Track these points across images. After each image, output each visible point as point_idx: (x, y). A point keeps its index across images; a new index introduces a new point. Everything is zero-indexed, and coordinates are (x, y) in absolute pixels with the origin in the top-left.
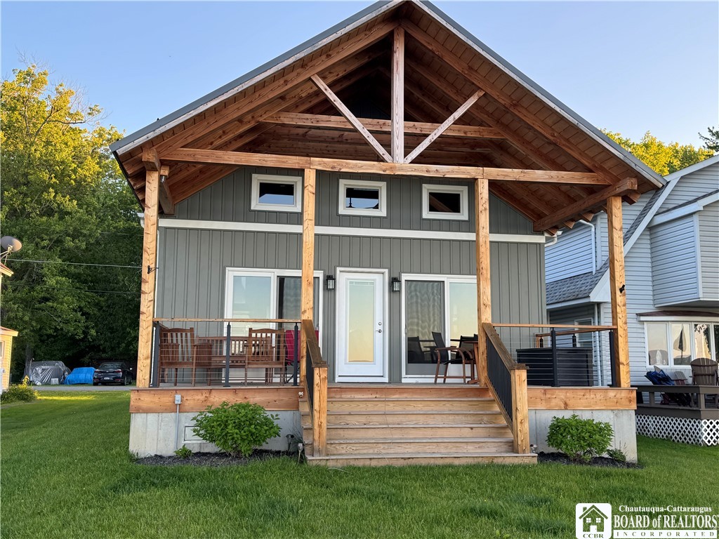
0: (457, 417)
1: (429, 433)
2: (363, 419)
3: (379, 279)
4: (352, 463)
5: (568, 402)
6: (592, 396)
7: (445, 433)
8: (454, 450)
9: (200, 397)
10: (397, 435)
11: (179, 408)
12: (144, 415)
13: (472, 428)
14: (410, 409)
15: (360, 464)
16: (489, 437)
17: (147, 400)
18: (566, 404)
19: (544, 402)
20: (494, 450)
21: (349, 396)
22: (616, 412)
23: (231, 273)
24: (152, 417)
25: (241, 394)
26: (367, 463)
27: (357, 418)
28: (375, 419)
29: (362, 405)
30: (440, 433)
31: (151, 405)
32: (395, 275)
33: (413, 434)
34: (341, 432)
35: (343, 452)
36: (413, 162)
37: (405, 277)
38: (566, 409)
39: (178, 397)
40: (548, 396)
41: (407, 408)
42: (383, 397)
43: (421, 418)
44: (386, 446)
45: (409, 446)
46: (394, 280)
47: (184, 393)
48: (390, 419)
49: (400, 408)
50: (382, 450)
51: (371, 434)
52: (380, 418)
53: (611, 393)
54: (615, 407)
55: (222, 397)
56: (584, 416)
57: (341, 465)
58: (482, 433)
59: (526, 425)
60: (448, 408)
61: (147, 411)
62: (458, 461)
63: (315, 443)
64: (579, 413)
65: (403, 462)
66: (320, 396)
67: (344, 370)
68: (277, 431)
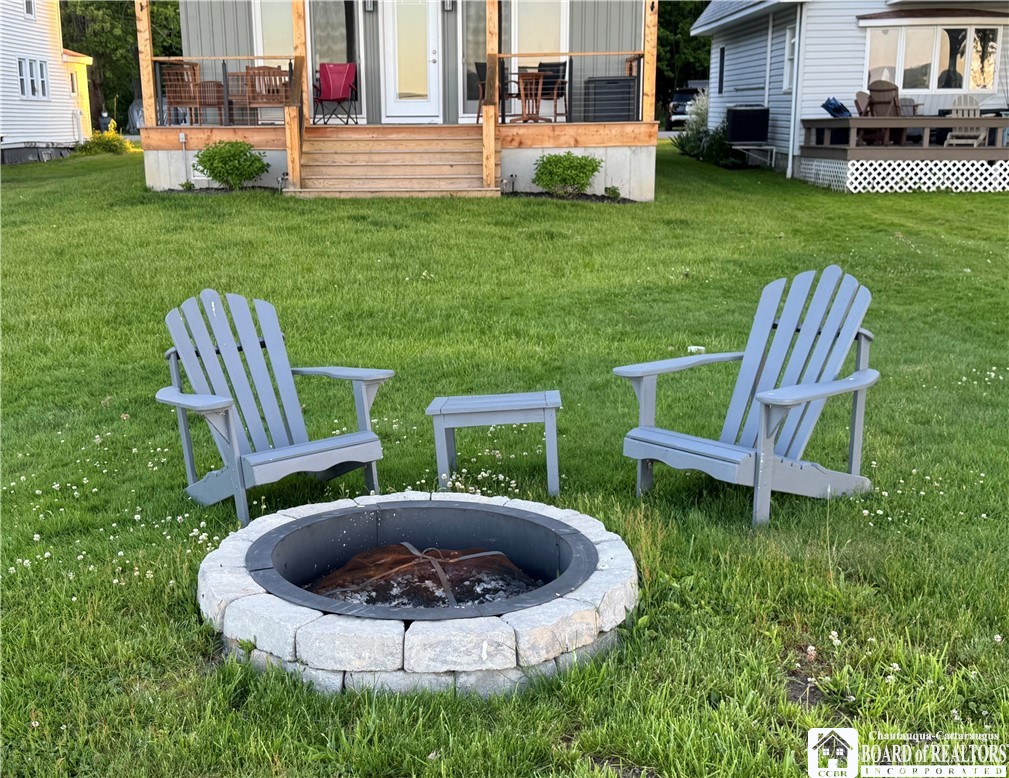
0: (443, 156)
1: (410, 170)
2: (349, 158)
4: (323, 195)
5: (579, 139)
6: (607, 131)
7: (425, 170)
8: (426, 185)
9: (203, 136)
10: (376, 173)
11: (186, 146)
12: (155, 152)
13: (452, 166)
14: (402, 148)
15: (328, 196)
16: (469, 174)
17: (156, 137)
18: (576, 141)
19: (551, 141)
20: (466, 185)
21: (345, 136)
22: (633, 148)
24: (162, 154)
25: (240, 133)
26: (337, 195)
27: (343, 156)
28: (362, 157)
29: (354, 145)
30: (418, 170)
31: (160, 143)
33: (392, 172)
34: (324, 169)
35: (321, 186)
38: (576, 146)
39: (182, 135)
40: (557, 133)
41: (399, 147)
42: (381, 137)
43: (408, 157)
44: (361, 182)
45: (382, 181)
47: (188, 133)
48: (376, 158)
49: (390, 148)
50: (357, 185)
51: (352, 171)
52: (366, 157)
53: (629, 128)
54: (633, 143)
55: (224, 136)
56: (597, 154)
57: (312, 196)
58: (462, 169)
59: (492, 161)
60: (440, 146)
61: (157, 149)
62: (421, 195)
63: (290, 177)
64: (591, 150)
65: (369, 195)
66: (291, 134)
67: (393, 109)
68: (265, 168)
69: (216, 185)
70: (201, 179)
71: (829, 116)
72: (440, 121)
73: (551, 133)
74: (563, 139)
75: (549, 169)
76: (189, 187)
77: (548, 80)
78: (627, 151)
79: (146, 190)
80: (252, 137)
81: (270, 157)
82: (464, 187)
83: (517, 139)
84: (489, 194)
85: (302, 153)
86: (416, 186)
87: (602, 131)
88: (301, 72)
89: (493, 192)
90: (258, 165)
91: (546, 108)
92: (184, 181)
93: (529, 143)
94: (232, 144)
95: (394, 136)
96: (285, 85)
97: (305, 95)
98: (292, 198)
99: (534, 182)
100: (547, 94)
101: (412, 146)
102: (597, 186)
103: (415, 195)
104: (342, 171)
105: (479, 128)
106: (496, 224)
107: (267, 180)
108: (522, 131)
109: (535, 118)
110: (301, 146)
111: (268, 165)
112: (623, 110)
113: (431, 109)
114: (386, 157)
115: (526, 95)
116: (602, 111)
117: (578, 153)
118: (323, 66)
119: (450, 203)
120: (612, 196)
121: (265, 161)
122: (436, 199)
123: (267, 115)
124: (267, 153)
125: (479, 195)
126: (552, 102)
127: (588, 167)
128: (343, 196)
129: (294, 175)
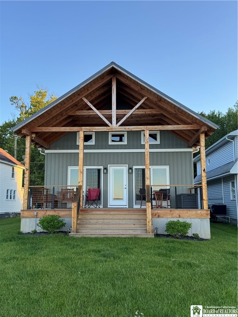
0: (131, 220)
1: (118, 226)
2: (96, 221)
3: (124, 168)
4: (85, 236)
5: (180, 215)
6: (191, 213)
7: (124, 226)
8: (125, 232)
9: (43, 213)
10: (106, 226)
11: (36, 216)
12: (25, 219)
13: (134, 224)
16: (141, 228)
17: (26, 214)
18: (179, 216)
19: (170, 215)
20: (140, 232)
21: (95, 213)
22: (201, 219)
23: (70, 168)
24: (28, 219)
25: (57, 212)
26: (90, 236)
27: (93, 220)
28: (100, 221)
29: (98, 216)
30: (122, 226)
31: (28, 216)
32: (131, 167)
33: (111, 226)
34: (86, 225)
35: (84, 232)
38: (179, 218)
39: (35, 213)
40: (172, 212)
41: (114, 217)
42: (107, 213)
43: (117, 221)
44: (99, 230)
45: (108, 230)
46: (130, 169)
47: (38, 212)
48: (106, 221)
49: (111, 217)
50: (98, 232)
51: (97, 226)
52: (102, 221)
53: (199, 212)
54: (201, 217)
55: (51, 213)
56: (188, 221)
57: (80, 236)
58: (138, 226)
59: (151, 223)
60: (130, 217)
61: (26, 217)
62: (123, 236)
63: (72, 229)
64: (185, 219)
65: (103, 236)
66: (74, 212)
67: (112, 203)
68: (64, 225)
69: (45, 231)
70: (39, 229)
72: (127, 207)
73: (170, 213)
74: (174, 215)
75: (171, 226)
76: (35, 232)
78: (199, 220)
79: (20, 233)
80: (60, 213)
81: (66, 220)
83: (157, 214)
84: (149, 236)
85: (78, 219)
86: (121, 232)
87: (189, 212)
88: (80, 190)
89: (151, 235)
90: (61, 224)
92: (33, 230)
93: (162, 216)
94: (53, 216)
95: (112, 213)
97: (81, 199)
98: (72, 237)
99: (166, 231)
101: (119, 217)
102: (190, 233)
103: (120, 236)
104: (93, 226)
105: (145, 210)
107: (64, 229)
108: (159, 212)
109: (161, 207)
110: (78, 217)
111: (65, 223)
112: (194, 205)
113: (124, 203)
114: (110, 220)
115: (157, 199)
116: (186, 205)
117: (181, 220)
118: (89, 189)
119: (135, 240)
120: (195, 237)
122: (129, 238)
125: (146, 236)
126: (166, 201)
127: (186, 226)
128: (92, 236)
129: (74, 227)
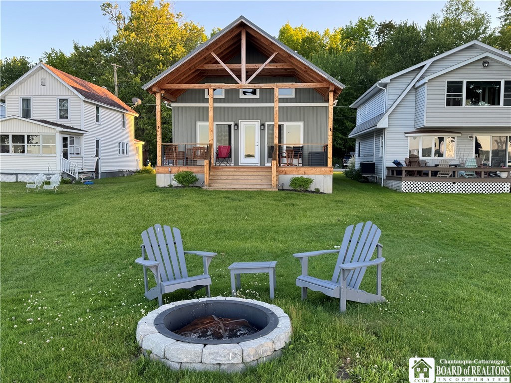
0: (258, 176)
1: (246, 181)
2: (226, 177)
3: (257, 124)
4: (216, 189)
5: (305, 172)
7: (252, 182)
8: (252, 186)
9: (177, 169)
10: (235, 182)
11: (171, 172)
13: (261, 180)
14: (244, 174)
15: (218, 189)
16: (267, 183)
17: (161, 169)
22: (325, 176)
23: (199, 124)
24: (162, 175)
25: (189, 168)
26: (221, 189)
27: (224, 176)
28: (230, 177)
29: (228, 172)
30: (250, 181)
32: (263, 123)
33: (241, 182)
34: (217, 180)
36: (249, 83)
37: (267, 123)
38: (304, 174)
39: (170, 169)
42: (237, 170)
43: (246, 177)
44: (230, 185)
45: (237, 185)
47: (172, 168)
48: (235, 177)
49: (240, 174)
50: (228, 186)
51: (227, 181)
52: (232, 177)
53: (323, 169)
54: (325, 174)
55: (184, 169)
56: (312, 177)
57: (212, 189)
58: (265, 181)
59: (275, 179)
60: (258, 173)
61: (161, 173)
62: (250, 190)
63: (205, 183)
64: (310, 176)
65: (232, 190)
66: (206, 169)
67: (243, 161)
68: (197, 180)
69: (180, 185)
70: (175, 183)
71: (395, 166)
72: (259, 165)
73: (296, 170)
74: (300, 172)
75: (294, 181)
76: (171, 186)
77: (296, 152)
78: (323, 176)
79: (156, 187)
80: (194, 170)
81: (199, 176)
82: (265, 187)
83: (284, 172)
84: (274, 190)
85: (210, 175)
86: (249, 187)
87: (313, 169)
88: (211, 149)
89: (275, 189)
90: (195, 179)
91: (295, 161)
92: (169, 184)
93: (288, 173)
94: (186, 172)
95: (242, 170)
96: (206, 153)
97: (212, 156)
98: (205, 190)
99: (290, 186)
100: (295, 157)
101: (248, 173)
102: (312, 188)
103: (248, 190)
104: (223, 181)
105: (271, 168)
106: (275, 200)
107: (197, 184)
108: (286, 169)
109: (291, 165)
110: (210, 173)
111: (198, 179)
112: (321, 163)
113: (256, 161)
114: (239, 176)
115: (288, 157)
116: (314, 163)
117: (305, 176)
118: (219, 146)
119: (260, 193)
120: (317, 191)
121: (197, 178)
122: (255, 191)
123: (199, 162)
124: (198, 175)
125: (270, 190)
126: (297, 159)
127: (309, 181)
128: (223, 190)
129: (207, 181)
